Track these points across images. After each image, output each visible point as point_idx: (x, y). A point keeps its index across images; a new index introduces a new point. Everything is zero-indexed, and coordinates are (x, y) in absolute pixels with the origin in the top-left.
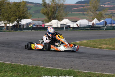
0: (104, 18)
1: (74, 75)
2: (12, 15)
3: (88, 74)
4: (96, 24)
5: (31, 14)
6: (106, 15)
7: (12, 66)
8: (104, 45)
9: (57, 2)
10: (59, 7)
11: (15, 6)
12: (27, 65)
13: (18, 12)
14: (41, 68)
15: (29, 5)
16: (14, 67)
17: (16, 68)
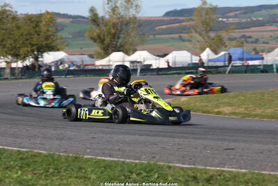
0: (226, 47)
1: (159, 174)
2: (23, 43)
3: (190, 172)
4: (210, 61)
5: (65, 41)
6: (230, 39)
7: (21, 156)
8: (226, 106)
9: (123, 13)
10: (127, 23)
11: (28, 22)
12: (54, 154)
13: (36, 35)
14: (86, 158)
15: (59, 20)
16: (26, 158)
17: (31, 160)
